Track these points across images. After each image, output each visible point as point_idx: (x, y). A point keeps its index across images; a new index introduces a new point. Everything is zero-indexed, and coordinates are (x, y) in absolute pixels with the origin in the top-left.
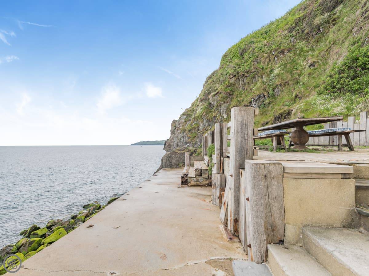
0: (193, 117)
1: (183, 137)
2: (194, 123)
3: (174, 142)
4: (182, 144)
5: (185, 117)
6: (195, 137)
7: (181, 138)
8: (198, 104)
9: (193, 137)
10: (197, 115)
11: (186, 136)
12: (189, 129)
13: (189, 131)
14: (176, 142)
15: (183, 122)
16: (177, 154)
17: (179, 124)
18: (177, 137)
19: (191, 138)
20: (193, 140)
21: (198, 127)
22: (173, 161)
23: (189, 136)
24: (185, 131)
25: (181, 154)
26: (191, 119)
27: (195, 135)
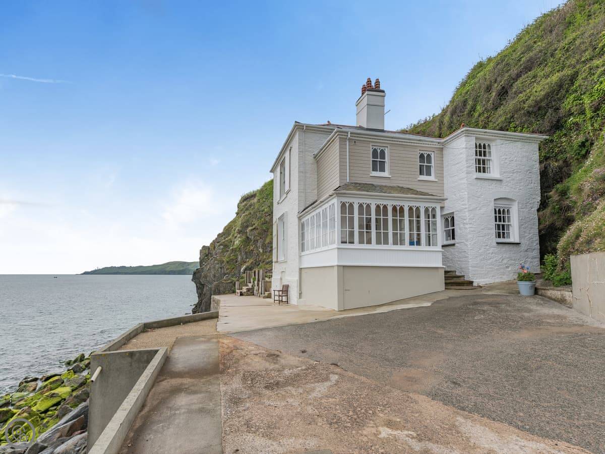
0: (231, 248)
1: (221, 268)
2: (232, 255)
4: (219, 275)
5: (222, 247)
6: (233, 268)
7: (219, 268)
8: (235, 235)
9: (231, 268)
10: (235, 247)
12: (227, 260)
13: (228, 262)
17: (216, 255)
18: (214, 268)
19: (229, 270)
20: (232, 271)
21: (237, 258)
22: (221, 289)
23: (226, 267)
24: (223, 261)
25: (226, 283)
27: (233, 266)
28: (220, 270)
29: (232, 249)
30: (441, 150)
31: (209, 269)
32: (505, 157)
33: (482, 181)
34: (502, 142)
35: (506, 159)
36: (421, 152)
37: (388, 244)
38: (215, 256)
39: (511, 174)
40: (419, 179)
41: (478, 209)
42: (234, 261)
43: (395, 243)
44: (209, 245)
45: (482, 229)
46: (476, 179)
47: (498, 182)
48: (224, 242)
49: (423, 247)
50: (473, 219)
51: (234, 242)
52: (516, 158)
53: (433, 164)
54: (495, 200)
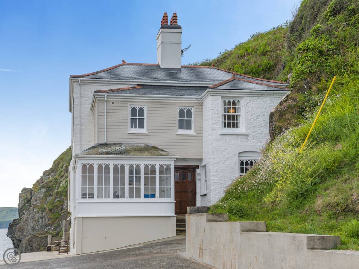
0: (56, 191)
1: (42, 218)
2: (56, 200)
3: (29, 224)
4: (39, 227)
5: (44, 190)
6: (58, 218)
7: (39, 219)
8: (62, 174)
9: (55, 218)
10: (60, 190)
11: (46, 216)
12: (50, 207)
13: (50, 210)
14: (32, 225)
15: (42, 197)
16: (38, 238)
17: (36, 201)
18: (33, 218)
19: (52, 220)
20: (55, 222)
21: (62, 205)
22: (34, 245)
23: (49, 217)
24: (45, 209)
25: (41, 238)
26: (53, 193)
27: (57, 215)
28: (40, 220)
29: (57, 193)
30: (201, 104)
31: (26, 220)
32: (252, 112)
33: (227, 137)
34: (249, 98)
35: (253, 114)
36: (181, 108)
37: (125, 198)
38: (35, 203)
39: (259, 129)
40: (177, 134)
41: (222, 162)
42: (60, 208)
43: (131, 196)
44: (31, 188)
45: (225, 181)
46: (220, 134)
47: (244, 137)
48: (47, 184)
49: (157, 199)
50: (216, 172)
51: (60, 183)
52: (263, 113)
53: (192, 119)
54: (239, 153)
